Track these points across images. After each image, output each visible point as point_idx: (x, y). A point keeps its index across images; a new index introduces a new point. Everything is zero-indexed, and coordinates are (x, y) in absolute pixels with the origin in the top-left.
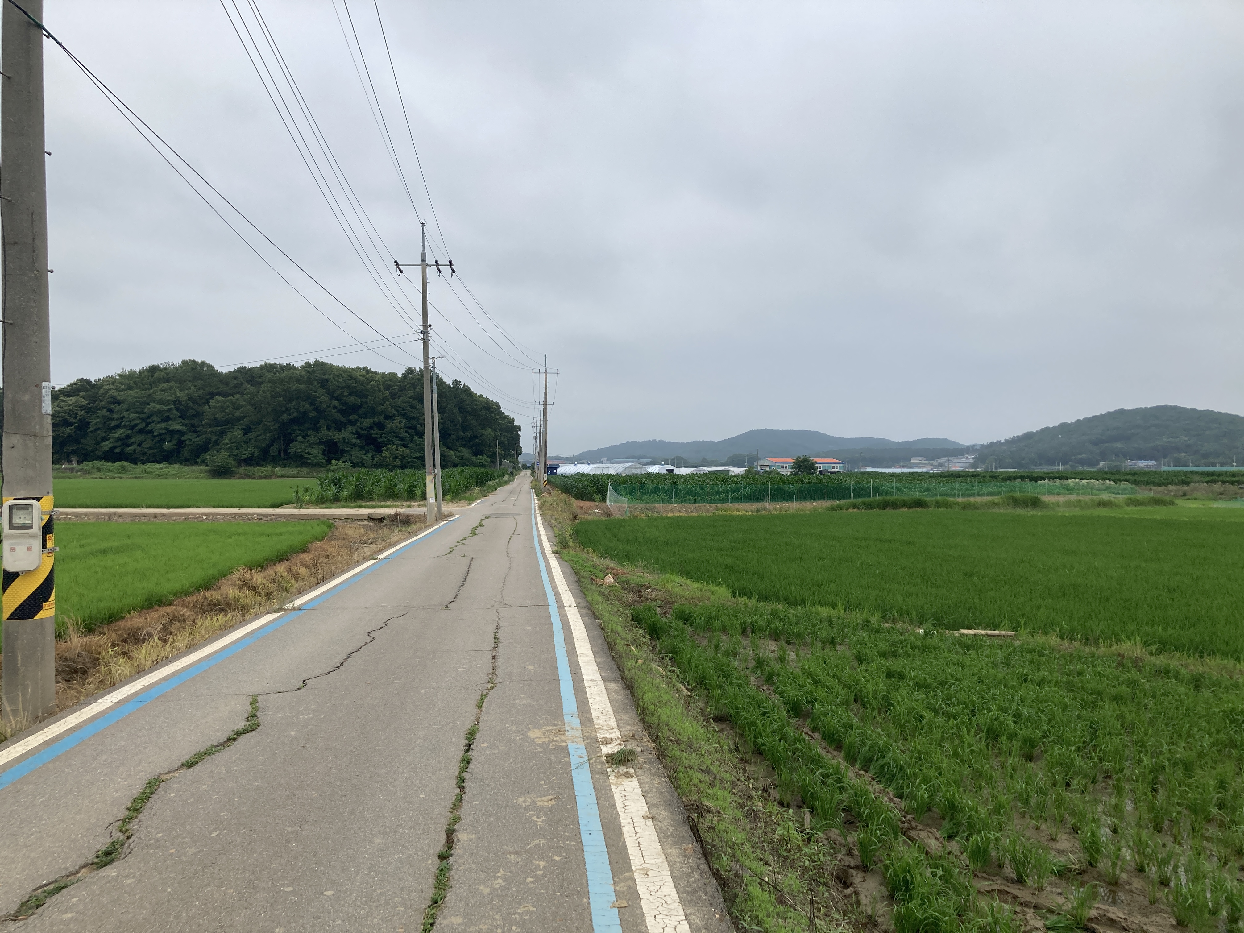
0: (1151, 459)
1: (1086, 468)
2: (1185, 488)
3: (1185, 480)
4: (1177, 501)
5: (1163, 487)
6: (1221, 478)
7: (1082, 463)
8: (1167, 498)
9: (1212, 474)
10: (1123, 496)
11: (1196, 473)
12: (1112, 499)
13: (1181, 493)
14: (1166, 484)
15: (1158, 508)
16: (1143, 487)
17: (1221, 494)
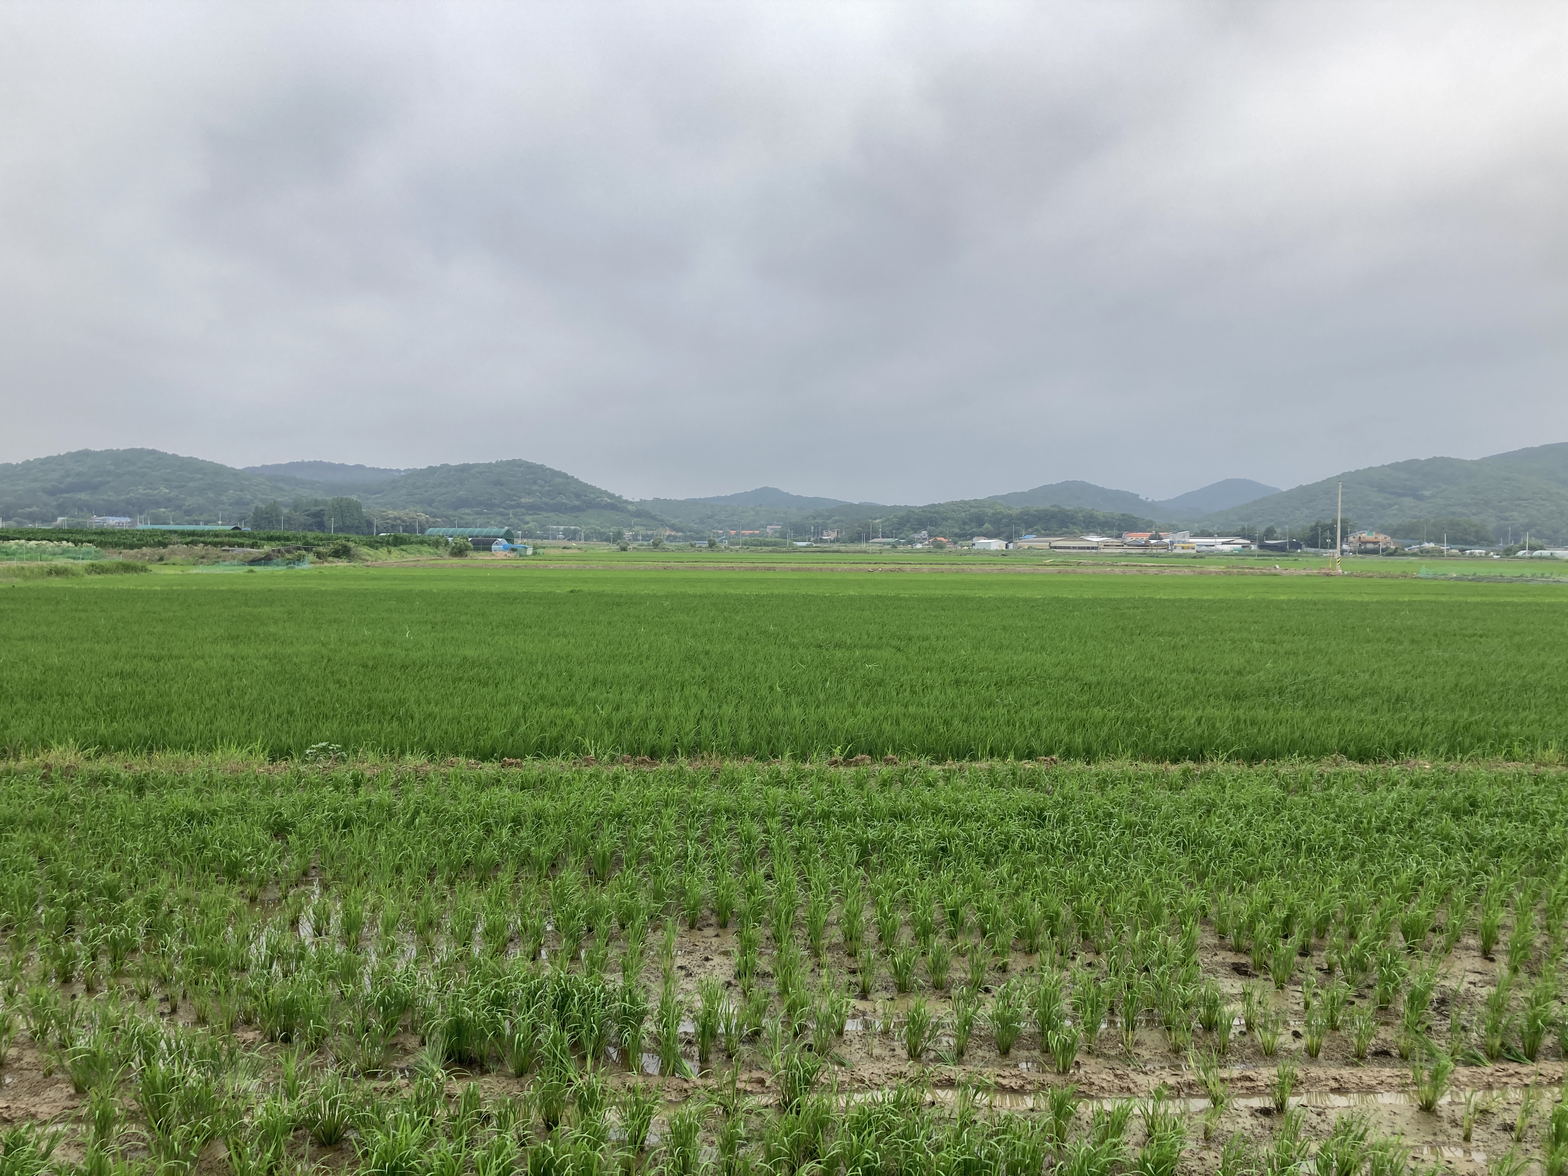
0: (124, 515)
1: (38, 526)
2: (162, 551)
3: (161, 541)
4: (149, 567)
5: (136, 550)
6: (202, 539)
7: (32, 518)
8: (139, 564)
9: (193, 533)
10: (85, 562)
11: (175, 532)
12: (70, 566)
13: (157, 557)
14: (139, 547)
15: (127, 575)
16: (111, 550)
17: (203, 557)
